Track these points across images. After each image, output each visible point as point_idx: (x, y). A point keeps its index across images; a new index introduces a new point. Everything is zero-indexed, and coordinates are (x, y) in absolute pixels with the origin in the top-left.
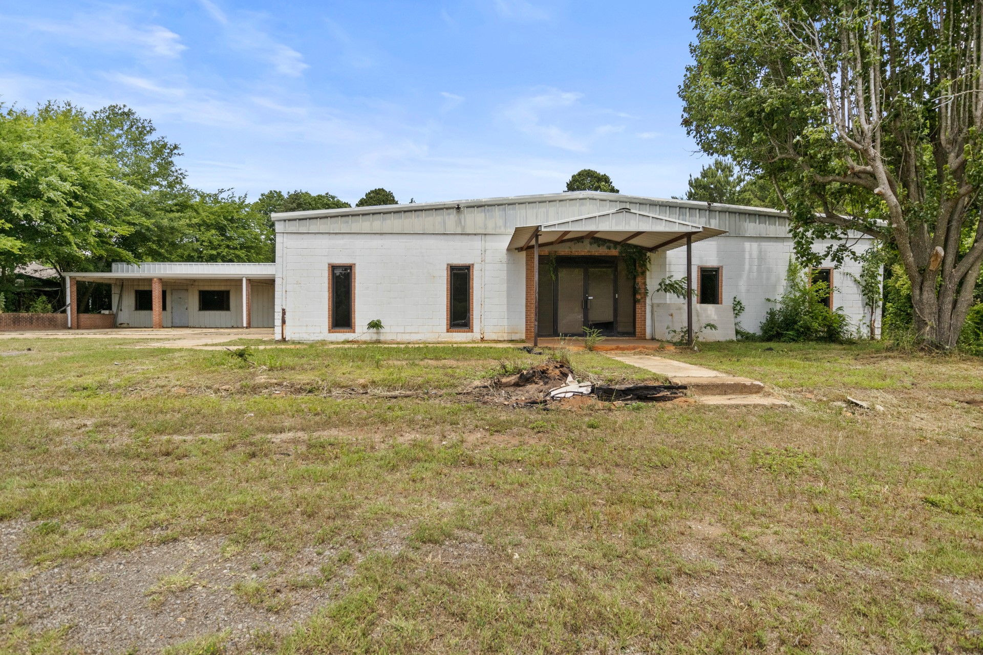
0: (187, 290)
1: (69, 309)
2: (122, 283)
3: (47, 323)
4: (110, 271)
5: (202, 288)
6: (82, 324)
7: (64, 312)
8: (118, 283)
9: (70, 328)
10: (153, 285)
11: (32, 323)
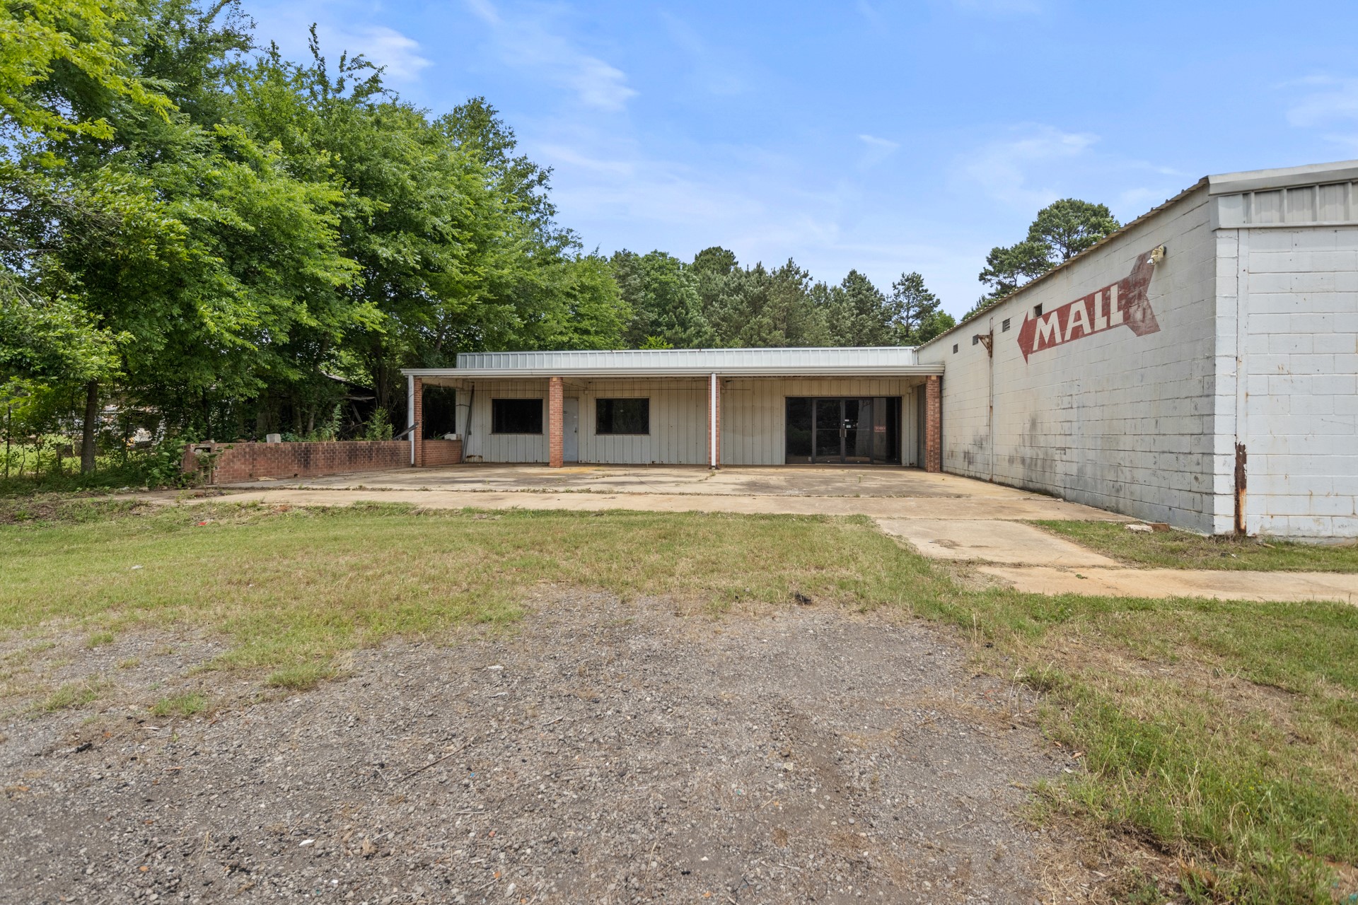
0: (577, 399)
1: (412, 433)
2: (473, 387)
3: (388, 458)
4: (454, 366)
5: (601, 395)
6: (428, 460)
7: (406, 438)
8: (466, 388)
9: (414, 466)
10: (551, 389)
11: (370, 458)
